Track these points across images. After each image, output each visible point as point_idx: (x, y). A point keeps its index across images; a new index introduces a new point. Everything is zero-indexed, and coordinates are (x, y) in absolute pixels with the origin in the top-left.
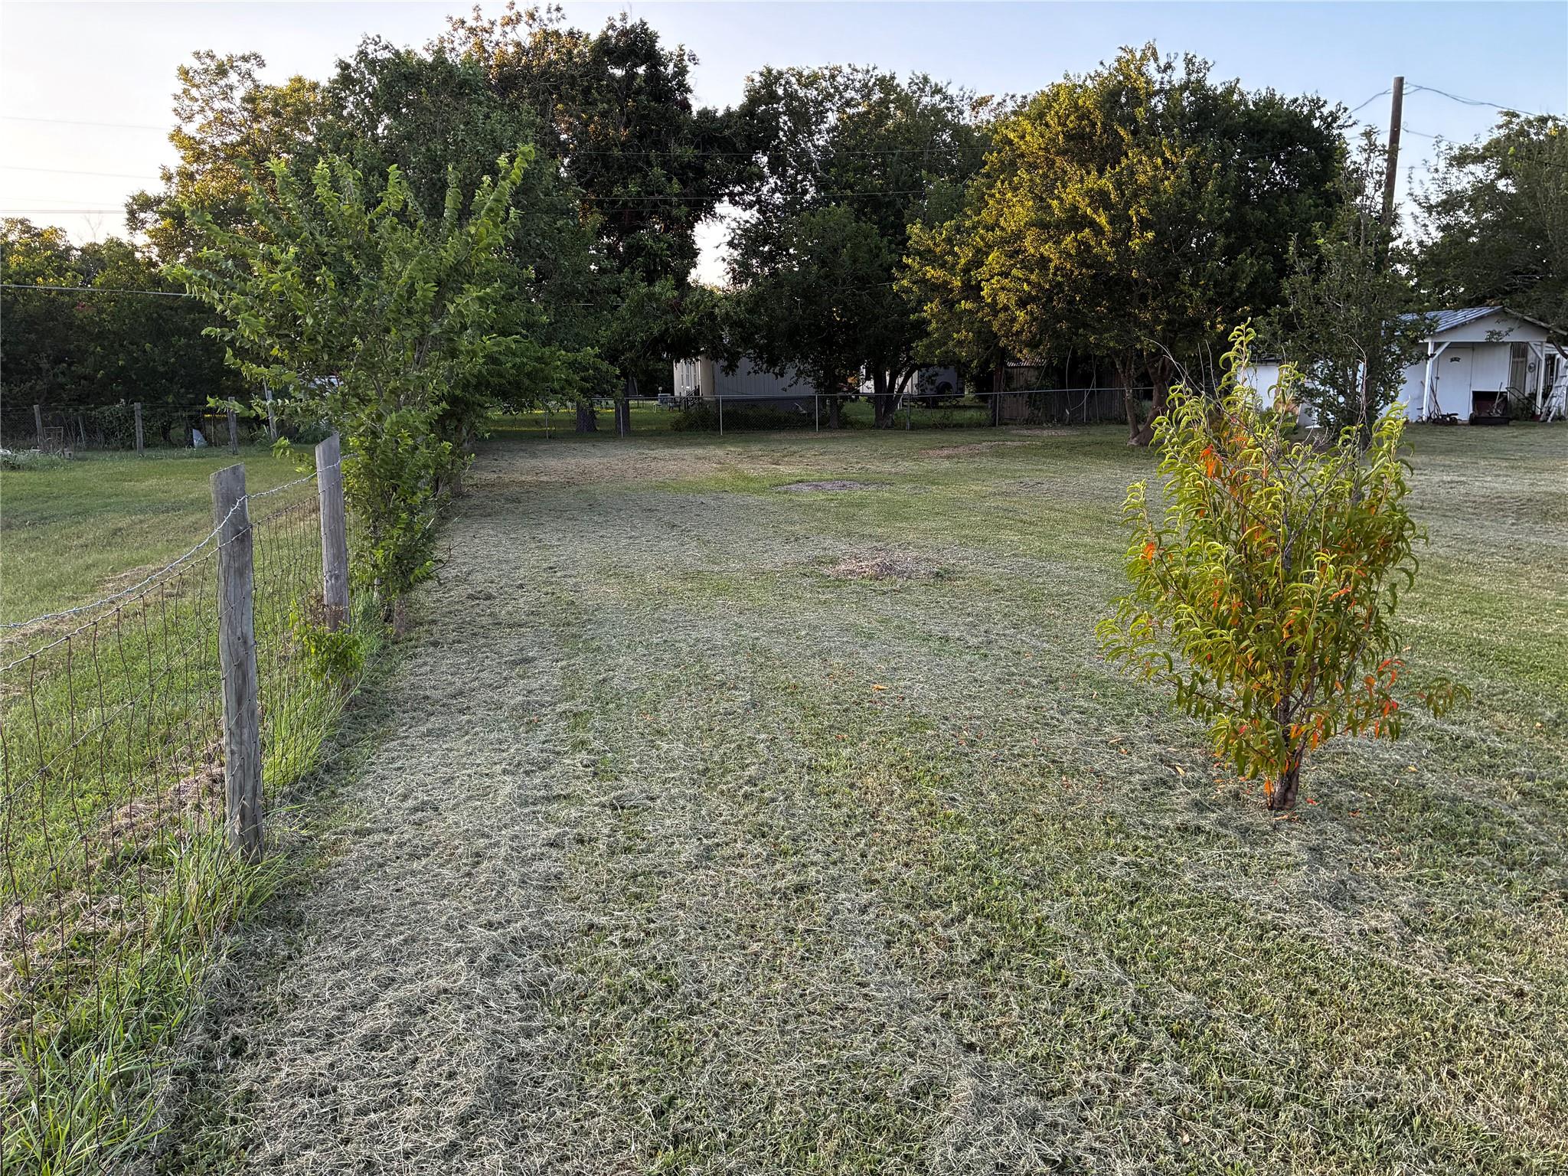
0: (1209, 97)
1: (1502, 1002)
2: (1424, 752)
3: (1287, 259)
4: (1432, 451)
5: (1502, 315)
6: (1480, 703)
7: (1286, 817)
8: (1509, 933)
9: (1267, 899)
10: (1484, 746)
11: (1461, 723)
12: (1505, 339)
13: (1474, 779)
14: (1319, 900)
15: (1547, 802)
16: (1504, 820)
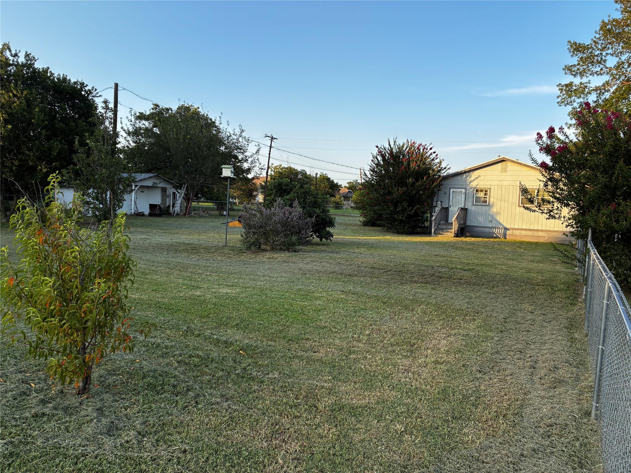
0: (36, 72)
1: (178, 458)
2: (142, 352)
3: (74, 147)
4: (137, 226)
5: (157, 177)
6: (161, 327)
7: (85, 397)
8: (178, 425)
9: (79, 441)
10: (164, 346)
11: (155, 337)
12: (159, 186)
13: (161, 360)
14: (102, 435)
15: (187, 364)
16: (173, 376)
